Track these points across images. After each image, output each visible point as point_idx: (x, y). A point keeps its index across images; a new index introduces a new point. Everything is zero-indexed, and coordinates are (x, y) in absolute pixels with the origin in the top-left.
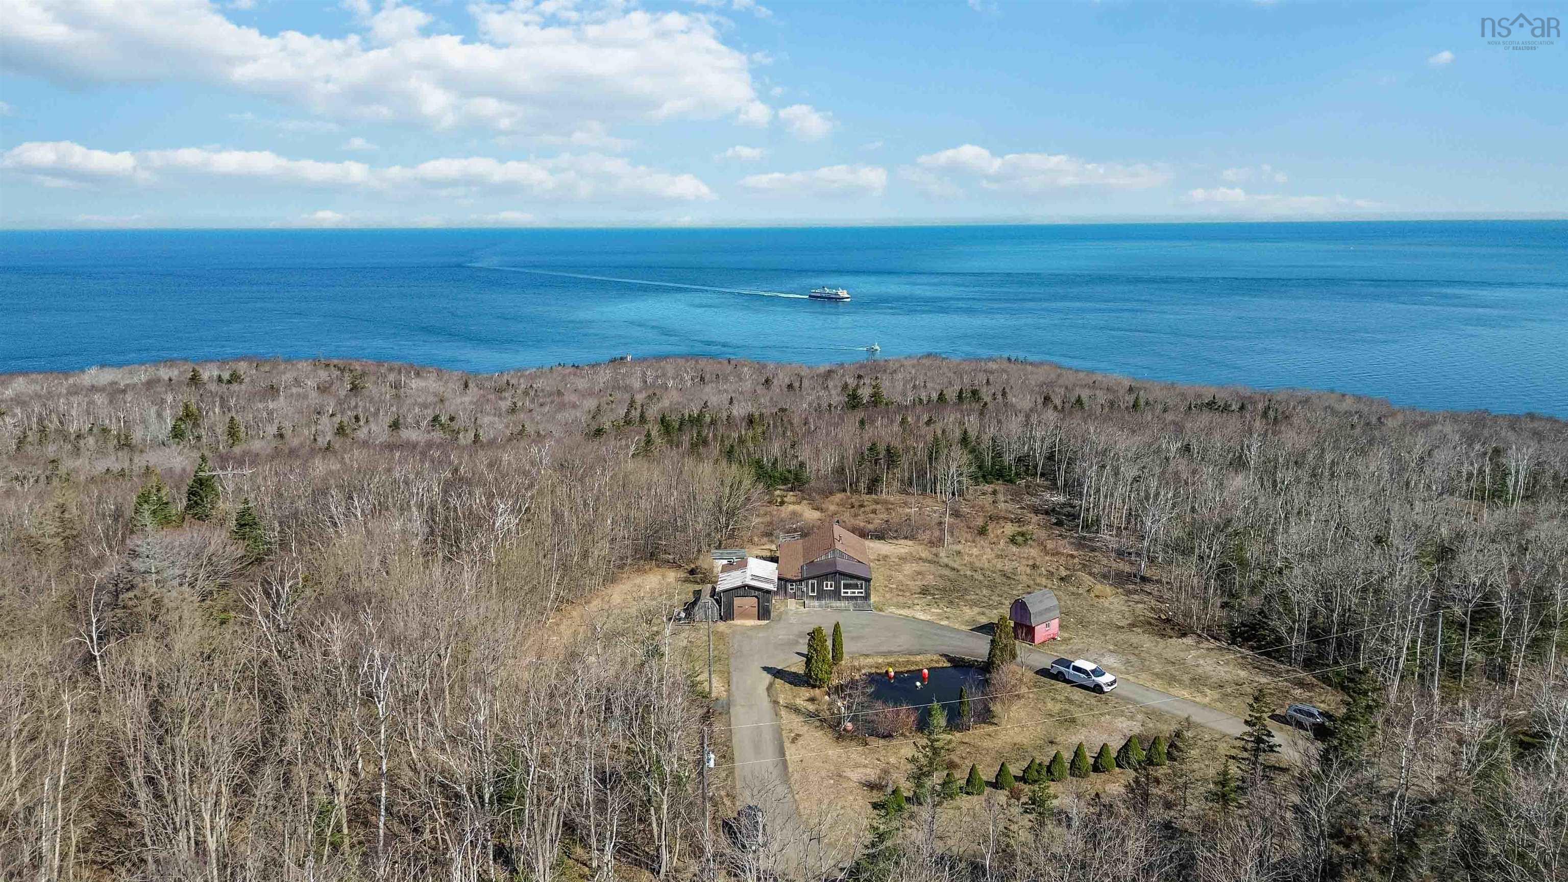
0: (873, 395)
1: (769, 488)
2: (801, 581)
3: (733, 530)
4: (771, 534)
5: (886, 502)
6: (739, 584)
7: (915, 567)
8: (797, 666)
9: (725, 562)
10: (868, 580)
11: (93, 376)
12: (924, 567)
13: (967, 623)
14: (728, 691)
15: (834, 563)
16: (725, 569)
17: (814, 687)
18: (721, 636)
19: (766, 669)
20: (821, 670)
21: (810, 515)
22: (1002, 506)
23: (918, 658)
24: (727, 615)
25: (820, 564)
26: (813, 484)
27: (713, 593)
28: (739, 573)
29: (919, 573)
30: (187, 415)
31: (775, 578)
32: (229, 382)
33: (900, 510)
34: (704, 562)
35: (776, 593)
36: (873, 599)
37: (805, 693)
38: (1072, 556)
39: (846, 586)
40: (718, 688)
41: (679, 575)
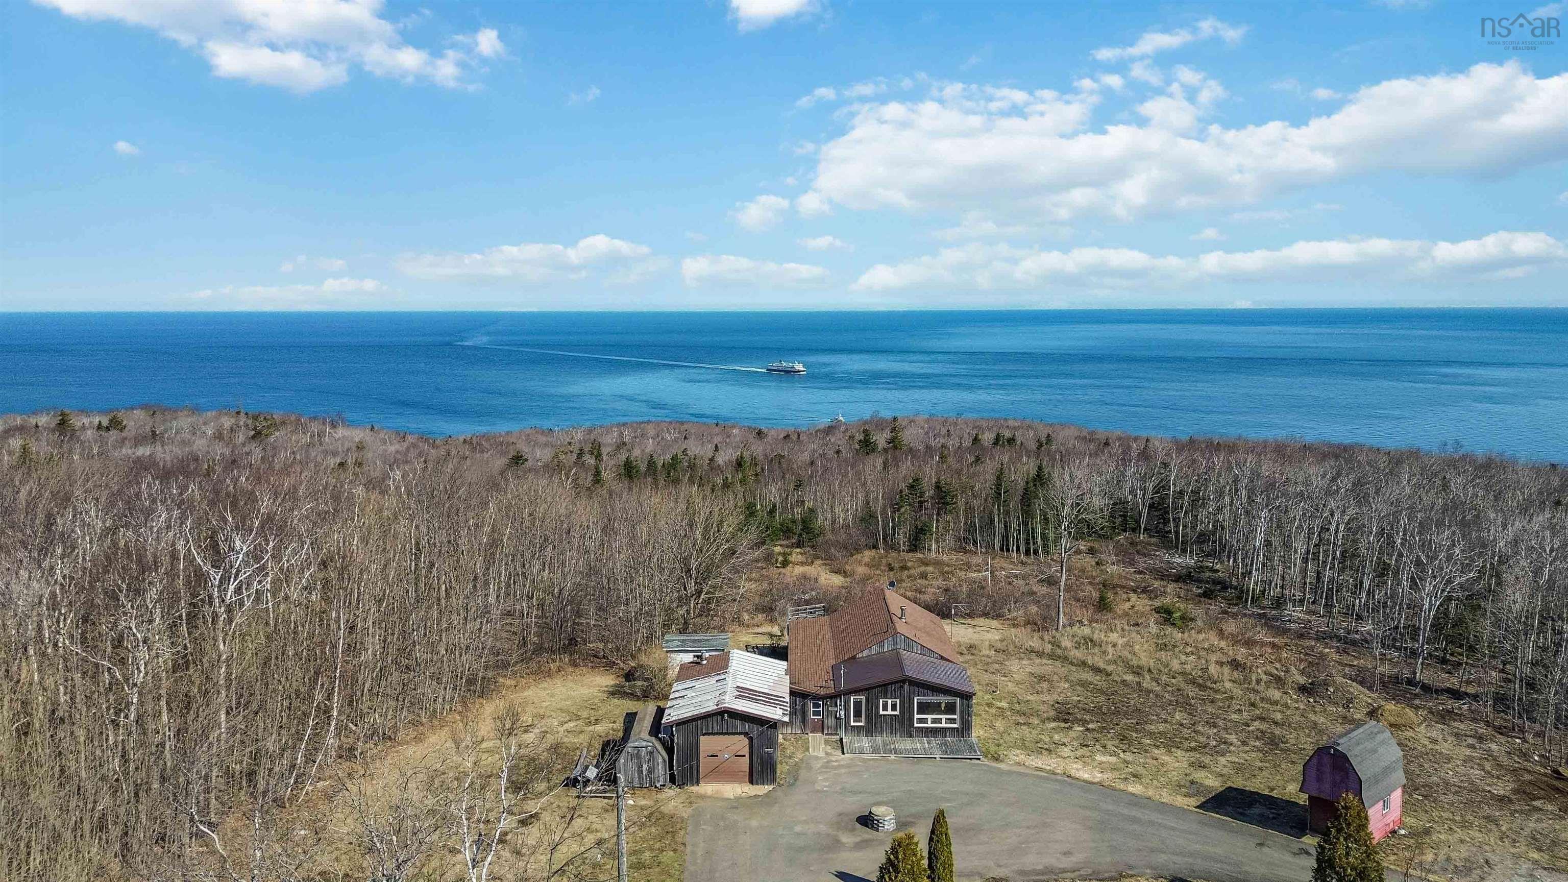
0: (892, 441)
1: (765, 543)
2: (833, 697)
3: (708, 601)
4: (772, 610)
6: (711, 707)
7: (1029, 666)
9: (688, 658)
10: (967, 697)
13: (1183, 789)
15: (898, 662)
16: (686, 673)
18: (672, 818)
21: (830, 580)
22: (1111, 569)
24: (685, 774)
25: (870, 662)
26: (830, 536)
27: (656, 728)
28: (711, 681)
29: (1042, 678)
31: (784, 691)
32: (108, 429)
33: (962, 574)
34: (651, 659)
35: (788, 723)
36: (977, 733)
39: (924, 708)
41: (608, 680)
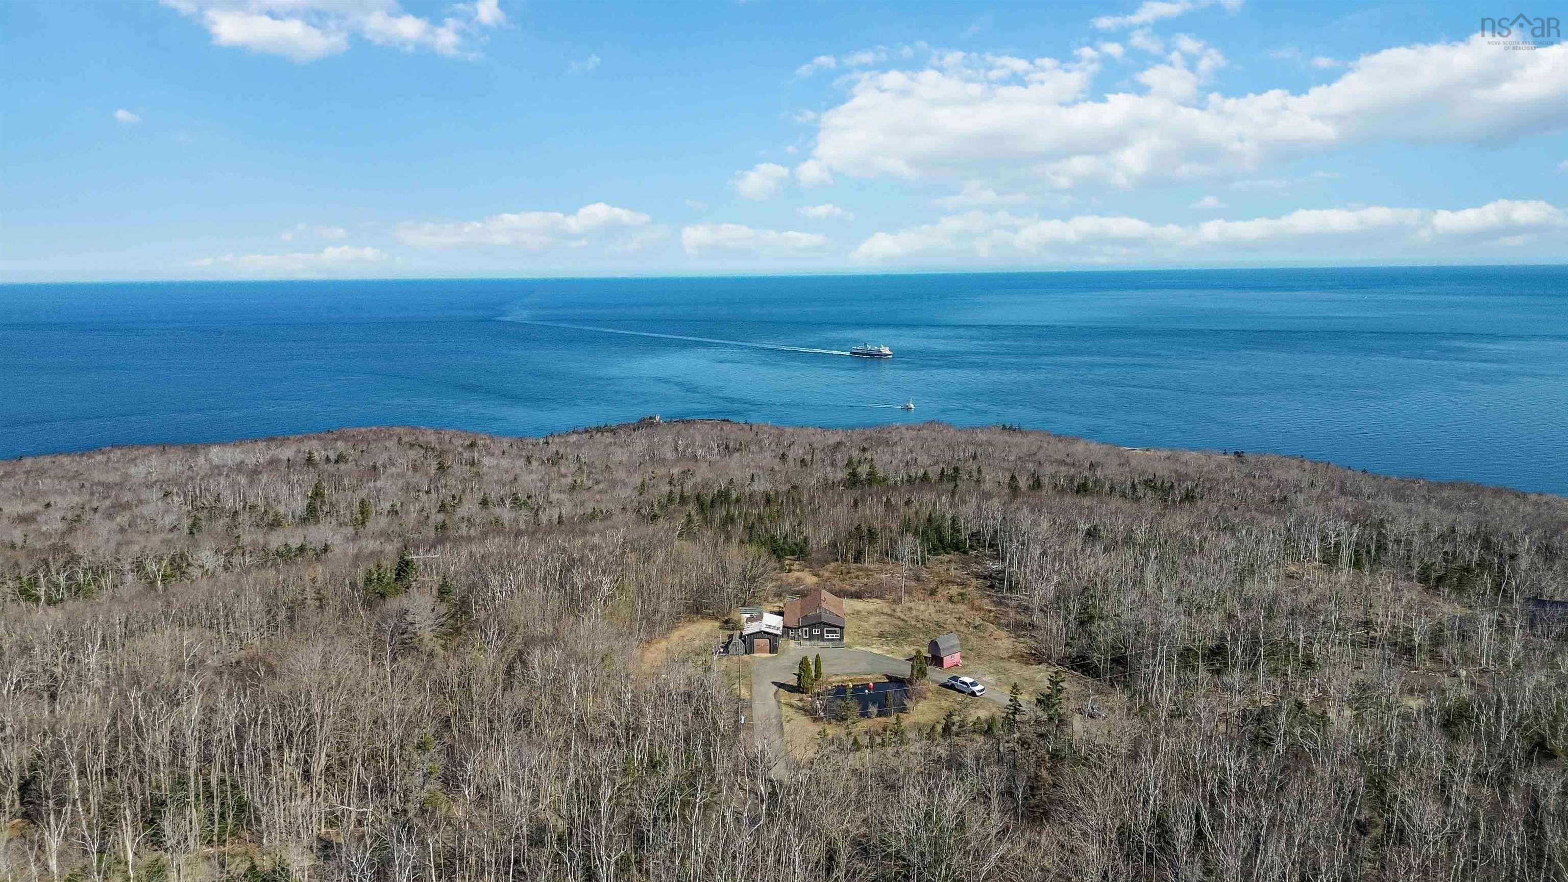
0: (869, 474)
1: (780, 558)
2: (798, 628)
3: (754, 592)
4: (781, 595)
5: (867, 570)
6: (758, 630)
7: (877, 619)
8: (793, 681)
9: (748, 616)
10: (842, 628)
11: (217, 454)
12: (883, 618)
13: (905, 656)
14: (750, 695)
15: (820, 617)
16: (748, 620)
17: (802, 693)
18: (746, 664)
19: (773, 683)
20: (806, 682)
21: (810, 580)
22: (952, 572)
23: (869, 677)
24: (750, 650)
25: (811, 617)
26: (813, 555)
27: (741, 636)
28: (757, 623)
29: (880, 623)
30: (317, 494)
31: (781, 627)
32: (337, 462)
33: (877, 576)
34: (734, 615)
35: (782, 636)
36: (846, 640)
37: (797, 696)
38: (990, 611)
39: (828, 632)
40: (744, 693)
41: (717, 624)
